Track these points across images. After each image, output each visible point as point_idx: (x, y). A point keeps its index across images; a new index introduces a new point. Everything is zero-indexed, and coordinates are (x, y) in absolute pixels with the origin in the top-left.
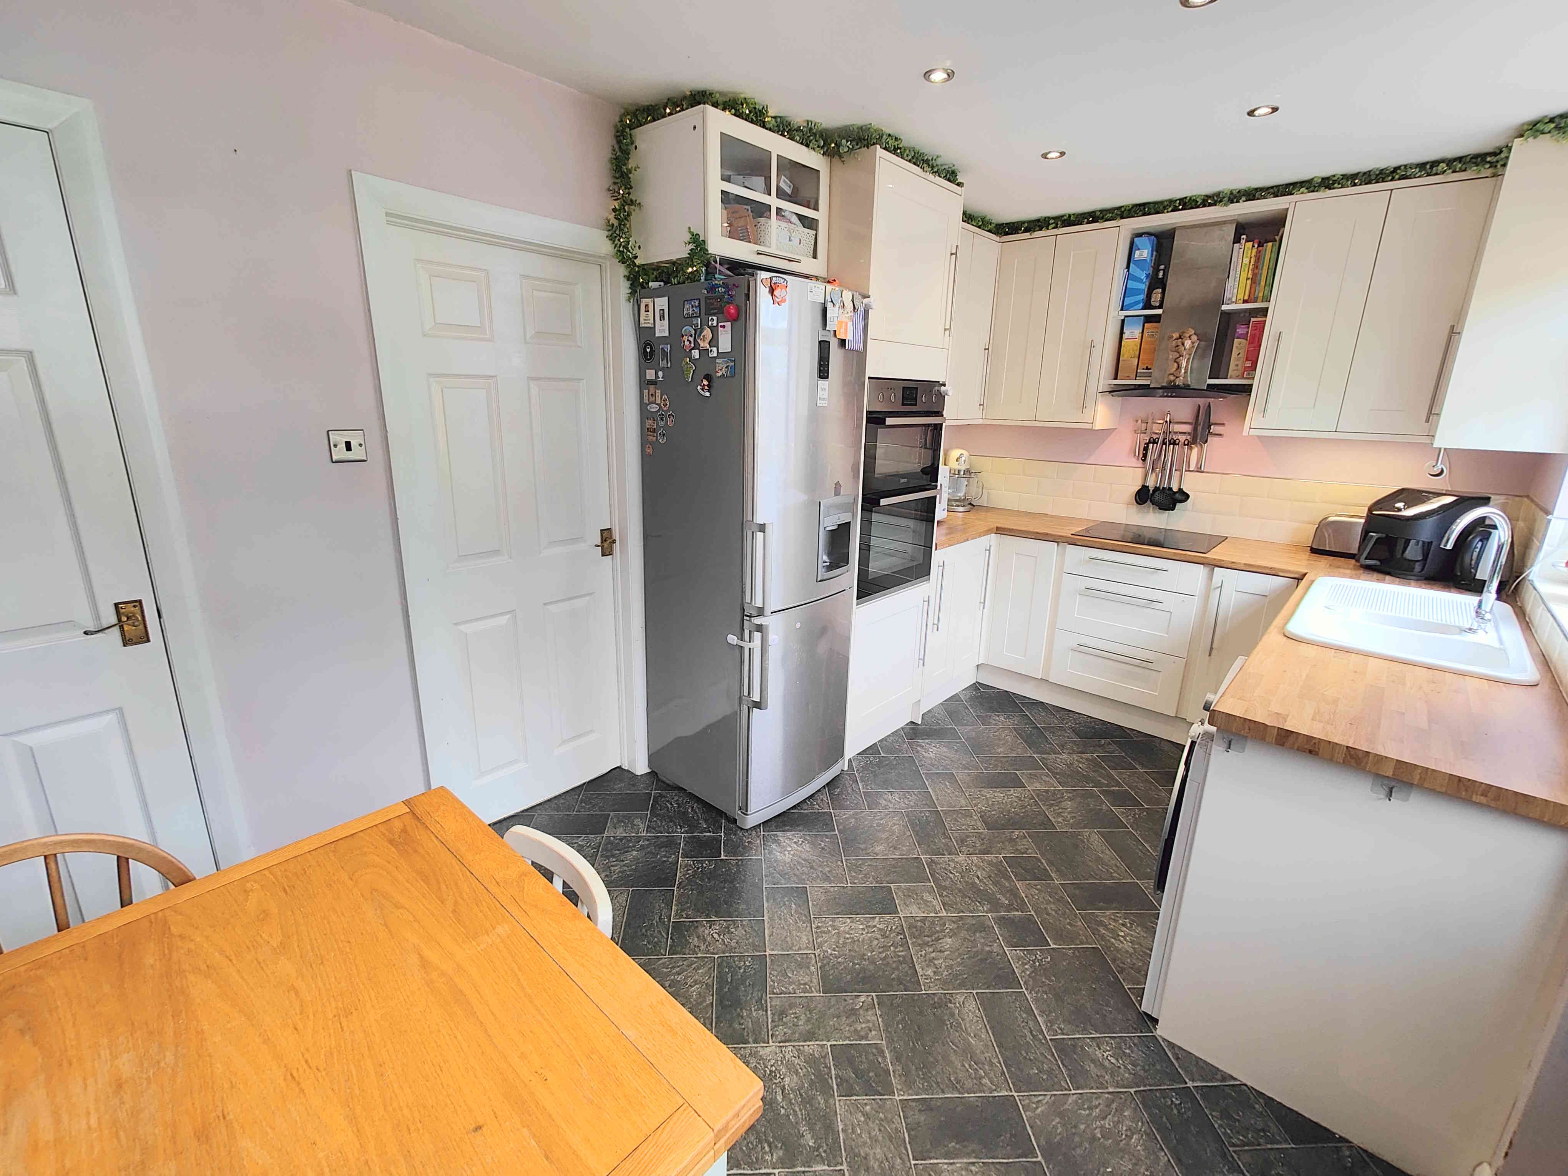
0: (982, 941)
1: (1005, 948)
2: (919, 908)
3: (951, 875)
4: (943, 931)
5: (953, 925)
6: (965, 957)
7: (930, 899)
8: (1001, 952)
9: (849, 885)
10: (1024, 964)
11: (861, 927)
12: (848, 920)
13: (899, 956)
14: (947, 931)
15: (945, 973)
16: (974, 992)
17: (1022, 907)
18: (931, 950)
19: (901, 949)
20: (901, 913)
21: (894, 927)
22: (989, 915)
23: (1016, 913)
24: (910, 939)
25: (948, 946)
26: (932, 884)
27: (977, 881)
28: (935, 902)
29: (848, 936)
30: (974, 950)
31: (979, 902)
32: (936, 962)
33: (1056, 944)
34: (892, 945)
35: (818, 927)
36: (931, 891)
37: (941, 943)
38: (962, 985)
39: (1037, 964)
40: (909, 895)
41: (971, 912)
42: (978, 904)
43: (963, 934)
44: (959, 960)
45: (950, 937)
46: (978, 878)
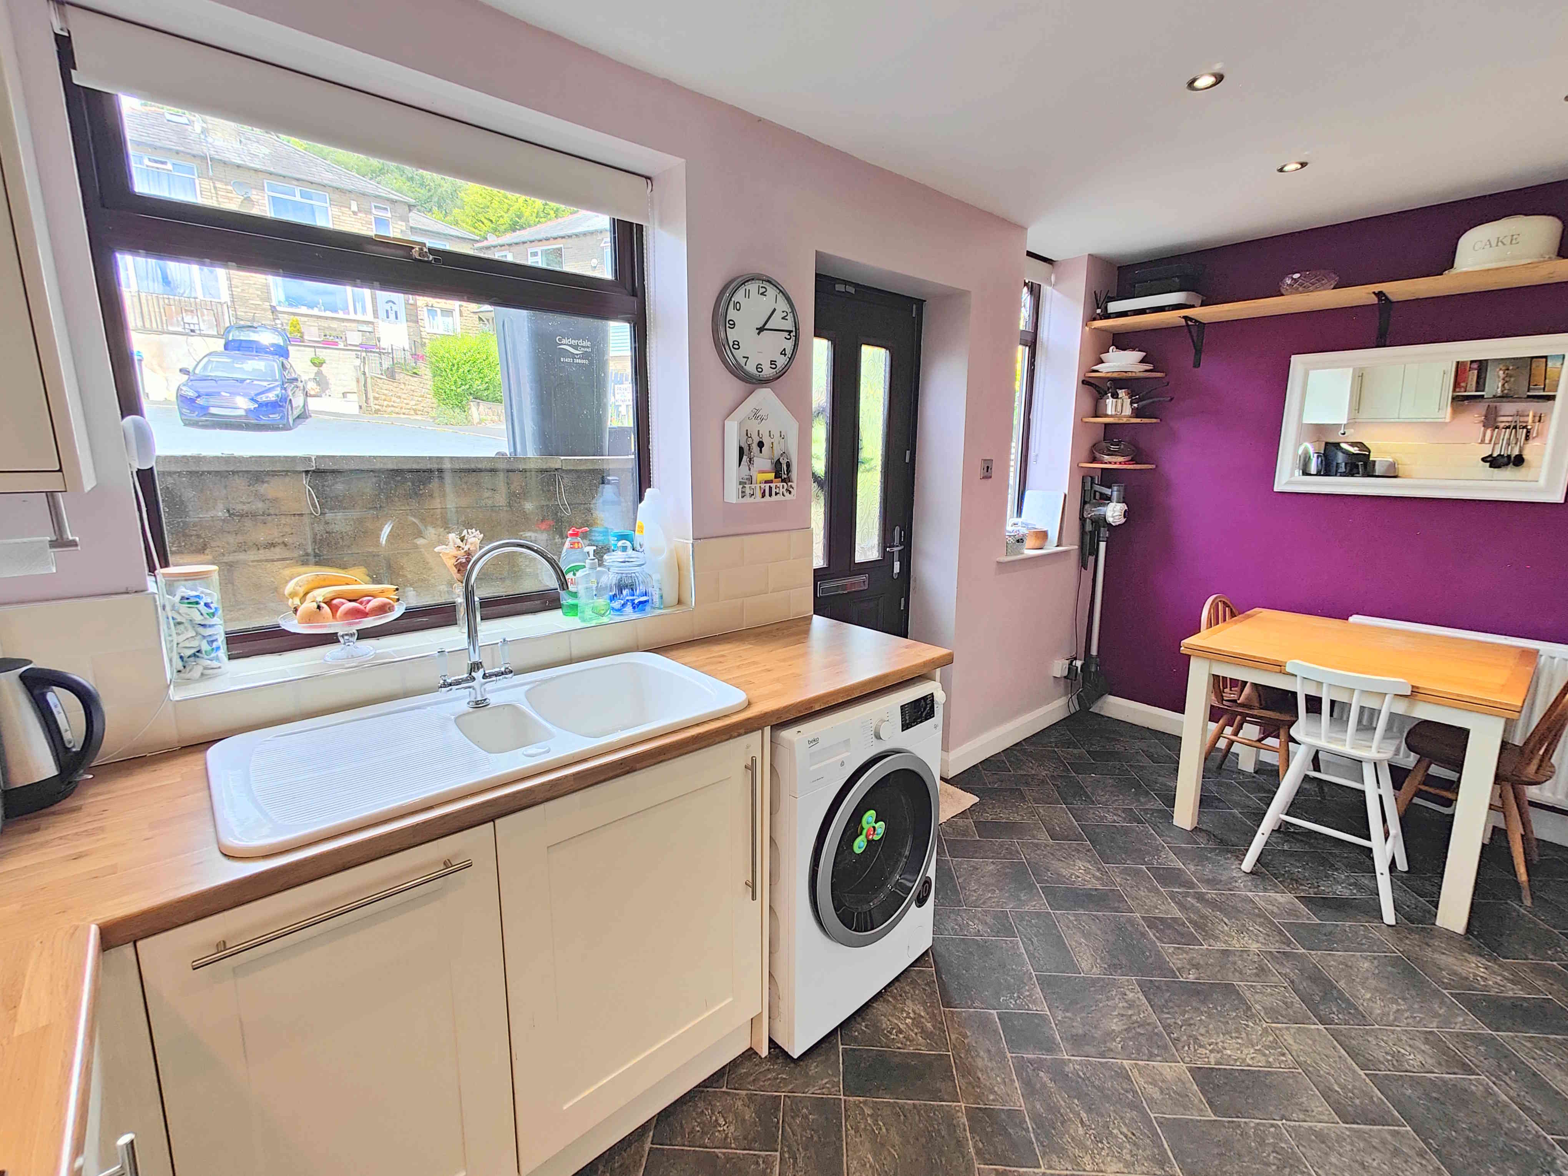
0: (1074, 1024)
1: (1048, 1013)
2: (1161, 1074)
3: (1125, 1130)
4: (1123, 1040)
5: (1112, 1047)
6: (1094, 1008)
7: (1150, 1089)
8: (1054, 1010)
9: (1279, 1123)
10: (1030, 996)
11: (1229, 1052)
12: (1250, 1063)
13: (1168, 1013)
14: (1119, 1039)
15: (1114, 993)
16: (1082, 975)
17: (1021, 1066)
18: (1135, 1018)
19: (1169, 1021)
20: (1184, 1068)
21: (1186, 1048)
22: (1066, 1057)
23: (1030, 1056)
24: (1161, 1032)
25: (1115, 1021)
26: (1152, 1116)
27: (1084, 1115)
28: (1142, 1081)
29: (1240, 1041)
30: (1083, 1015)
31: (1080, 1077)
32: (1125, 1004)
33: (990, 1014)
34: (1181, 1027)
35: (1283, 1055)
36: (1151, 1101)
37: (1124, 1025)
38: (1094, 982)
39: (1015, 995)
40: (1181, 1099)
41: (1090, 1063)
42: (1081, 1074)
43: (1098, 1034)
44: (1101, 1005)
45: (1113, 1030)
46: (1082, 1122)
